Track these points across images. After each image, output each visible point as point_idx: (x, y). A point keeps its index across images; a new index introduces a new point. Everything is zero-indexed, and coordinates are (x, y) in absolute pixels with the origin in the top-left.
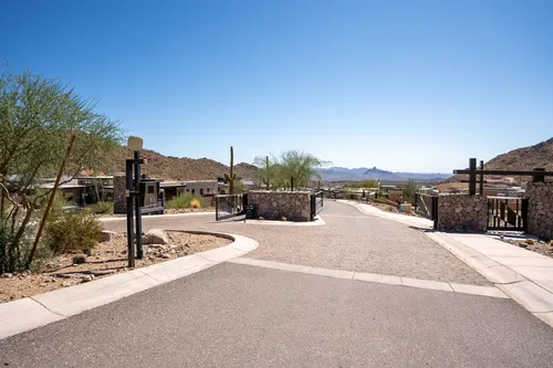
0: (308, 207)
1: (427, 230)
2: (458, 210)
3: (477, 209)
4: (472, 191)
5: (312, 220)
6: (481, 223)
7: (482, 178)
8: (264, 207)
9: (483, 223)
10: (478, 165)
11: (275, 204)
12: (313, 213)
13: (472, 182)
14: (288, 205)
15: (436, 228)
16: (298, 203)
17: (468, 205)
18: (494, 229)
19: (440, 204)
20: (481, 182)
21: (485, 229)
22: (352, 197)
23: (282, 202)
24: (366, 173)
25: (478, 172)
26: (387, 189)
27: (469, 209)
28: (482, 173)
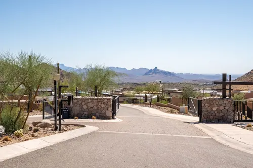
0: (110, 109)
1: (195, 123)
2: (214, 109)
3: (227, 108)
4: (224, 96)
5: (113, 118)
6: (229, 117)
7: (230, 87)
8: (76, 109)
9: (231, 117)
10: (228, 78)
11: (85, 107)
12: (114, 113)
13: (224, 90)
14: (95, 108)
15: (201, 121)
16: (103, 106)
17: (221, 105)
18: (238, 121)
19: (203, 105)
20: (230, 89)
21: (232, 121)
22: (134, 101)
23: (91, 105)
24: (146, 74)
25: (228, 83)
26: (169, 93)
27: (222, 108)
28: (231, 83)
